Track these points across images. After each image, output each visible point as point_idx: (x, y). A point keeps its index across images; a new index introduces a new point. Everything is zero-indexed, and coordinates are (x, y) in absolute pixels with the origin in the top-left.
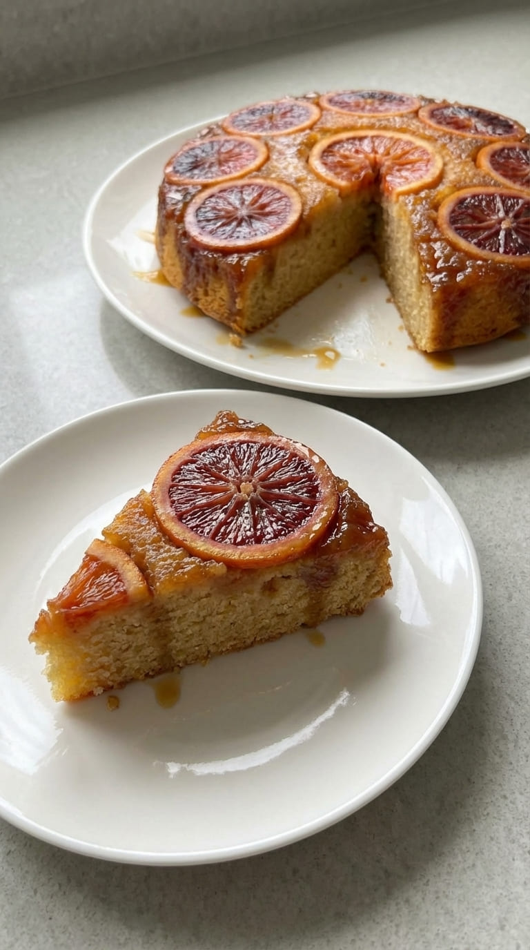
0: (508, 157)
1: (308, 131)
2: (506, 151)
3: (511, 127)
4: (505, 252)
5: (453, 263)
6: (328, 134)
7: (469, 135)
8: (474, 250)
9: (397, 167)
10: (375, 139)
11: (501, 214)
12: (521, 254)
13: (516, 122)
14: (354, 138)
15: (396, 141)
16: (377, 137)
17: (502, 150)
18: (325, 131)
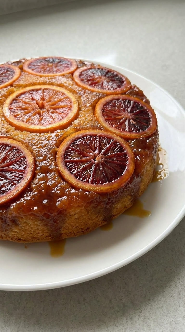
0: (114, 106)
1: (9, 87)
2: (114, 101)
3: (122, 82)
4: (92, 182)
5: (57, 190)
6: (21, 88)
7: (97, 89)
8: (73, 180)
9: (52, 111)
10: (45, 91)
11: (97, 152)
12: (102, 183)
13: (127, 79)
14: (33, 90)
15: (56, 92)
16: (46, 89)
17: (111, 101)
18: (19, 86)
